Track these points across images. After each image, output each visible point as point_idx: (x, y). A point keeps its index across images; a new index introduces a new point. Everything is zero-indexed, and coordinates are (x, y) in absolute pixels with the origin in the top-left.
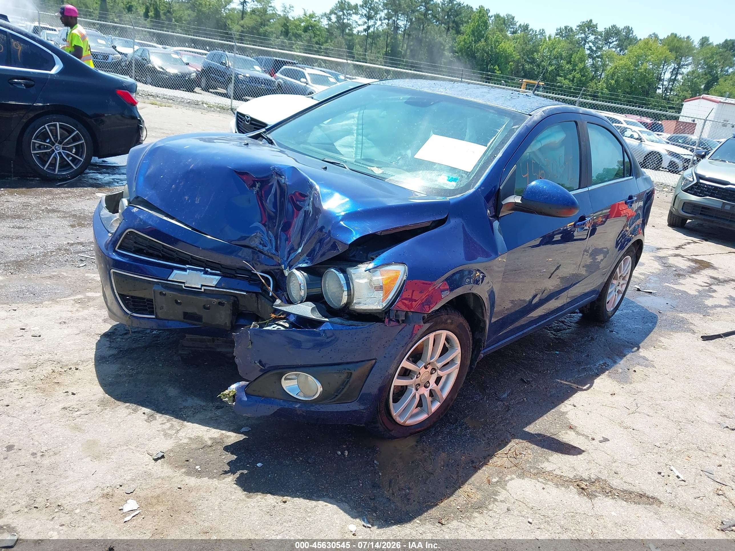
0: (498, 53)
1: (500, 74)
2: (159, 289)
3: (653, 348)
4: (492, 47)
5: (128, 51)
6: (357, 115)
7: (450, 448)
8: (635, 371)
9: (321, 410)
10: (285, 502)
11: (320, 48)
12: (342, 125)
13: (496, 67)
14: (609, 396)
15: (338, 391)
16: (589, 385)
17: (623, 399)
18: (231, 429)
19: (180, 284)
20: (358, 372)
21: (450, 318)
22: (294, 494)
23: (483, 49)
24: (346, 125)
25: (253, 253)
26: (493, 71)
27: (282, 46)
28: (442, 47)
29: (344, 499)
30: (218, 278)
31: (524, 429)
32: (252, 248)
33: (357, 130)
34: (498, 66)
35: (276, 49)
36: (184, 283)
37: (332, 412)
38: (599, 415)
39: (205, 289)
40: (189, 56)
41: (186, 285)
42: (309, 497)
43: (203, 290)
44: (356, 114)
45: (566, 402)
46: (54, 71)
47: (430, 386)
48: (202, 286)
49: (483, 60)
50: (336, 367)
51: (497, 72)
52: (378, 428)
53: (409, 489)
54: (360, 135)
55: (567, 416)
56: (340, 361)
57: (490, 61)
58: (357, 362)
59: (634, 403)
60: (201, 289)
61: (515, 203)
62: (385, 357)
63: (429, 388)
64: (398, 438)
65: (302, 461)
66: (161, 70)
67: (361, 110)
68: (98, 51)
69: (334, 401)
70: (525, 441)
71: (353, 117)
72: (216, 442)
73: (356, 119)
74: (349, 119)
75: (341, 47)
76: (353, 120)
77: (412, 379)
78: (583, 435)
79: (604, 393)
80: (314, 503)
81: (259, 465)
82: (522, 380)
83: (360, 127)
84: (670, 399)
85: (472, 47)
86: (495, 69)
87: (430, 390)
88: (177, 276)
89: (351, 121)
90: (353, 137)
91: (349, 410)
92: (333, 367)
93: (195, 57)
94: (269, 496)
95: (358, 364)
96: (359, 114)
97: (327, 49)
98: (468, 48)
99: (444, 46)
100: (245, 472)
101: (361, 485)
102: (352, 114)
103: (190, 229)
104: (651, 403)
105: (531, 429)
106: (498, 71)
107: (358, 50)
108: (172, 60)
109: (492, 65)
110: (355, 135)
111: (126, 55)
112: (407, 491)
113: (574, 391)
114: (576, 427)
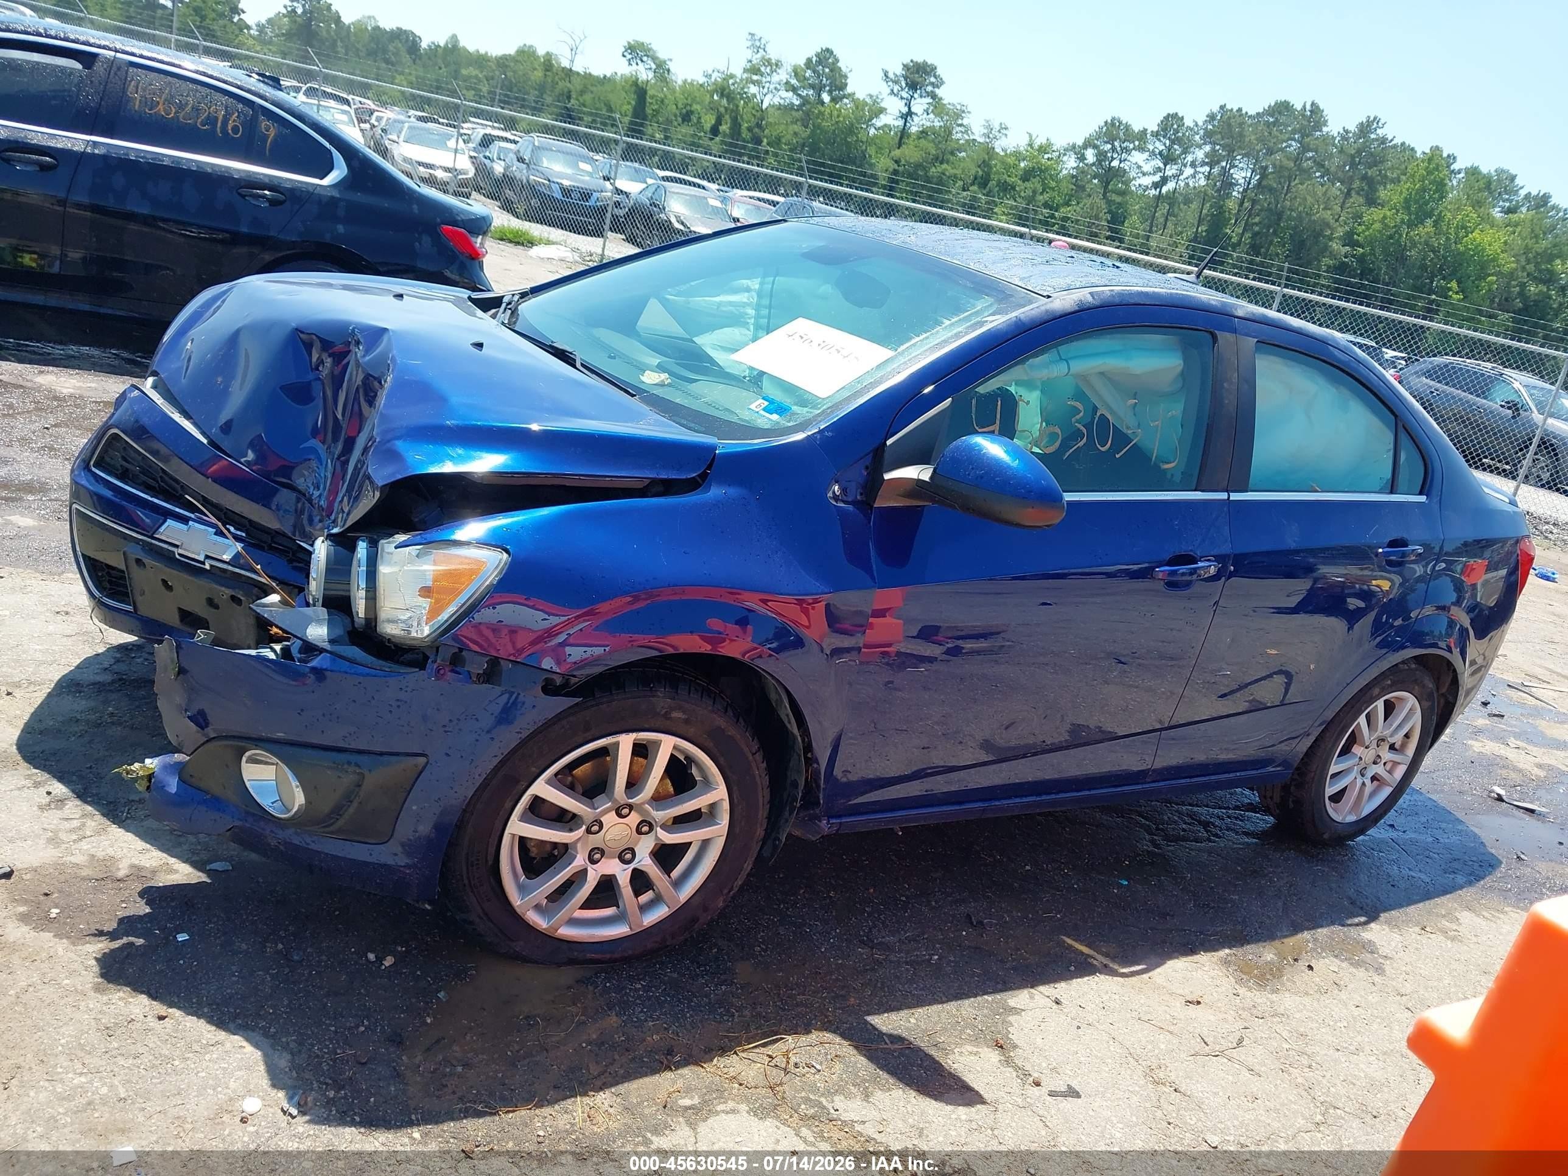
0: (1463, 254)
1: (1459, 300)
2: (136, 552)
3: (1417, 929)
4: (1448, 239)
5: (633, 187)
6: (757, 287)
7: (642, 1011)
8: (1310, 968)
9: (313, 846)
10: (161, 1018)
11: (1053, 216)
12: (720, 304)
13: (1454, 285)
14: (1179, 1004)
15: (337, 811)
16: (1144, 967)
17: (1212, 1018)
18: (195, 858)
19: (170, 548)
20: (378, 776)
21: (680, 708)
22: (193, 1008)
23: (1427, 243)
24: (730, 303)
25: (298, 500)
26: (1444, 293)
27: (972, 207)
28: (1328, 233)
29: (292, 1045)
30: (239, 546)
31: (869, 1018)
32: (299, 492)
33: (758, 317)
34: (1459, 282)
35: (958, 211)
36: (177, 546)
37: (335, 857)
38: (1106, 1037)
39: (211, 566)
40: (749, 207)
41: (181, 551)
42: (220, 1023)
43: (207, 567)
44: (755, 284)
45: (1041, 988)
46: (327, 181)
47: (636, 860)
48: (207, 557)
49: (1424, 268)
50: (334, 754)
51: (1454, 296)
52: (471, 923)
53: (466, 1065)
54: (763, 329)
55: (1012, 1019)
56: (341, 744)
57: (1441, 269)
58: (382, 754)
59: (1238, 1035)
60: (203, 563)
61: (919, 481)
62: (447, 755)
63: (632, 866)
64: (536, 962)
65: (279, 952)
66: (681, 227)
67: (765, 276)
68: (576, 184)
69: (332, 833)
70: (846, 1043)
71: (748, 290)
72: (137, 872)
73: (754, 294)
74: (736, 291)
75: (1097, 218)
76: (746, 294)
77: (571, 830)
78: (1017, 1068)
79: (1171, 994)
80: (222, 1035)
81: (182, 937)
82: (969, 917)
83: (765, 312)
84: (1358, 1051)
85: (1401, 235)
86: (1450, 289)
87: (635, 870)
88: (170, 531)
89: (742, 298)
90: (744, 331)
91: (369, 859)
92: (329, 753)
93: (758, 208)
94: (143, 999)
95: (381, 758)
96: (762, 284)
97: (1065, 219)
98: (1391, 237)
99: (1333, 230)
100: (140, 942)
101: (362, 1029)
102: (745, 282)
103: (205, 441)
104: (1287, 1046)
105: (885, 1022)
106: (1457, 293)
107: (1133, 225)
108: (710, 209)
109: (1444, 278)
110: (752, 327)
111: (627, 195)
112: (460, 1069)
113: (1085, 968)
114: (1015, 1047)
